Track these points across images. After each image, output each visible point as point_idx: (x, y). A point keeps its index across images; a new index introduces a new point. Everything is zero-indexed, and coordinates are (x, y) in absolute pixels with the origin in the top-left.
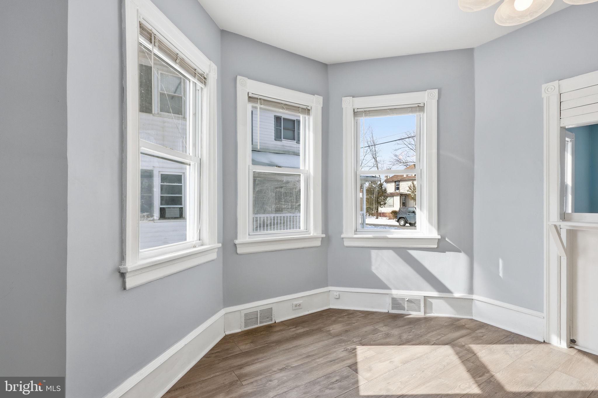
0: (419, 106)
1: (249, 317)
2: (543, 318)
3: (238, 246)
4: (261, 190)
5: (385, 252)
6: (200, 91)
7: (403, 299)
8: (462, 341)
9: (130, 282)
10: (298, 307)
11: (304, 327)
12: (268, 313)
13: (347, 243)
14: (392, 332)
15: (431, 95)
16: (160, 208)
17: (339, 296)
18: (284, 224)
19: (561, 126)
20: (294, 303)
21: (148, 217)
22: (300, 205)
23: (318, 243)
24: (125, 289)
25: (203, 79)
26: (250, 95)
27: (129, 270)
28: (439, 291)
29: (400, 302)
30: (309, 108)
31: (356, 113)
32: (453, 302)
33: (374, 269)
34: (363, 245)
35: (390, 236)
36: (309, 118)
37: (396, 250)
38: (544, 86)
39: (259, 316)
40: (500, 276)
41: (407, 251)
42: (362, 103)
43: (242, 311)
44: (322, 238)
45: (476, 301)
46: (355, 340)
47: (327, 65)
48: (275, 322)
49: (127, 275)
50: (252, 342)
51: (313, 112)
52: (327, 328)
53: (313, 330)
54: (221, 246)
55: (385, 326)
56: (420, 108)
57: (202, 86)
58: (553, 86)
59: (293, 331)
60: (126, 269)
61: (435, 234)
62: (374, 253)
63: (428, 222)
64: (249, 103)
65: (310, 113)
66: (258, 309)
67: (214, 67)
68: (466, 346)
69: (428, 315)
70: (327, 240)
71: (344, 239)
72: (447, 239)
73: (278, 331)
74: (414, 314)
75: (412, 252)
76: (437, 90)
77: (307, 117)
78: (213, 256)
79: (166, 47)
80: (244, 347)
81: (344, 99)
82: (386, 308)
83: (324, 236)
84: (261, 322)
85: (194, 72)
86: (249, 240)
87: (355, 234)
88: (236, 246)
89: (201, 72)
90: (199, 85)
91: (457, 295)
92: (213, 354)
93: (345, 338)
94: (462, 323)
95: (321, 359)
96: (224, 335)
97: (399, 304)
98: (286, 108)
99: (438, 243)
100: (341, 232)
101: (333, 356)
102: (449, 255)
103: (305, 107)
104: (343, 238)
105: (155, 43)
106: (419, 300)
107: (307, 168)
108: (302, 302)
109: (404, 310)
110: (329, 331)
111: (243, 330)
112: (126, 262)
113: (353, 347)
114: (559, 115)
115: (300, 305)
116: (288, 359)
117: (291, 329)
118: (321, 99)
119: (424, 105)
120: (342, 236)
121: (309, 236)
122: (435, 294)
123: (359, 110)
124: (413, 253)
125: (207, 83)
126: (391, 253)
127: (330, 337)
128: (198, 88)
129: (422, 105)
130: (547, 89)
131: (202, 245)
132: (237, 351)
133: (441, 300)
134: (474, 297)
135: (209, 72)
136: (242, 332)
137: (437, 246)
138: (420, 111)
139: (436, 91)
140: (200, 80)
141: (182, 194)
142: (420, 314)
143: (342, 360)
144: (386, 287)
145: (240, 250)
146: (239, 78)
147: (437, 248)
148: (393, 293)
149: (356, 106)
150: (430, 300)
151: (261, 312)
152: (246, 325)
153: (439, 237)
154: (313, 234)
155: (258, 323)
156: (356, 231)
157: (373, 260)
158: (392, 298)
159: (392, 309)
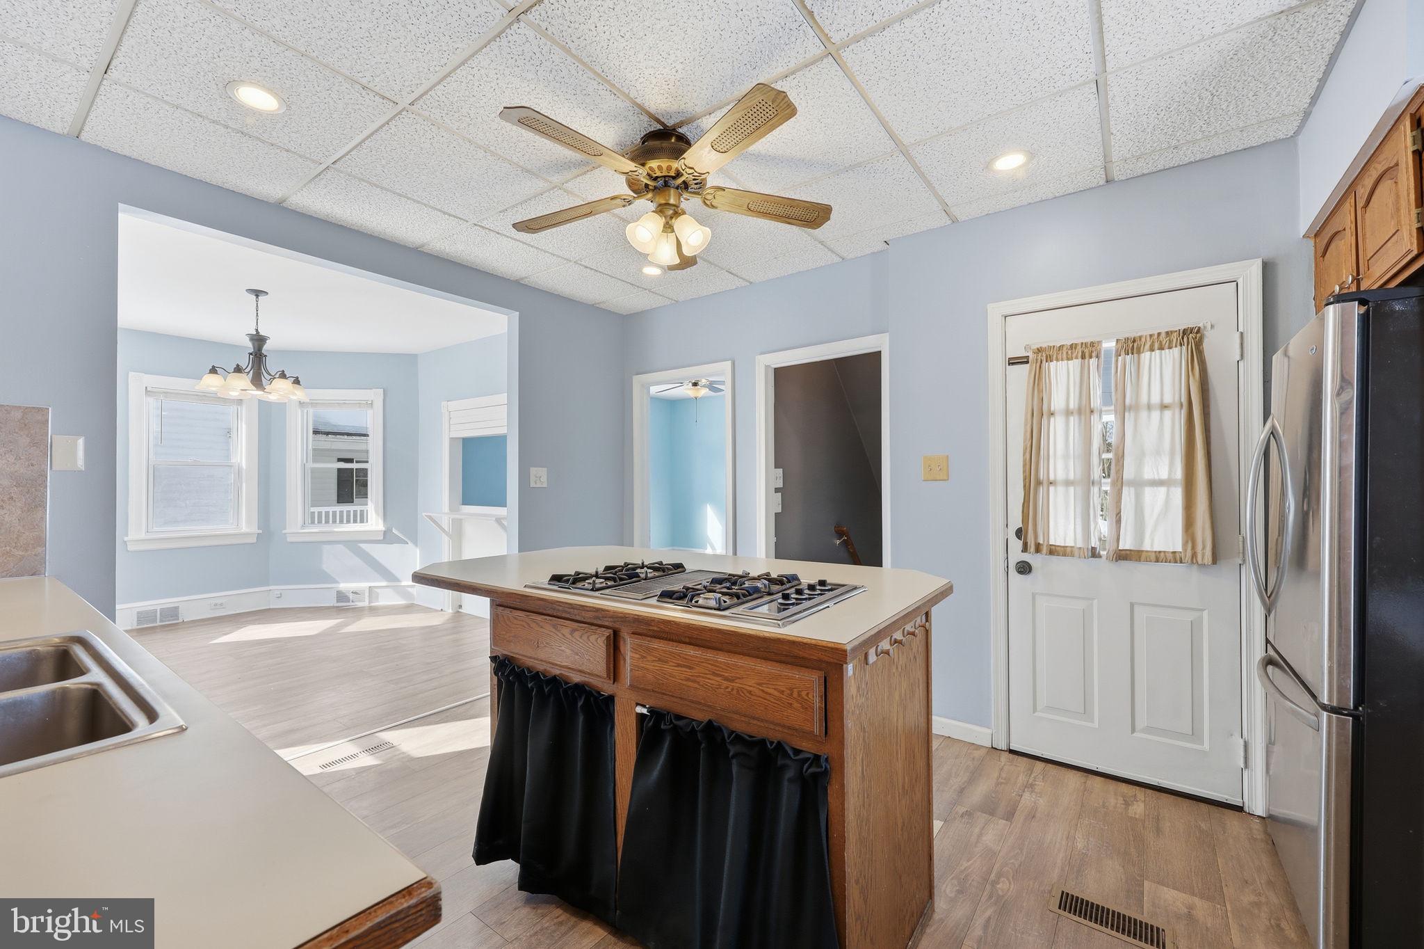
1: (144, 616)
5: (336, 546)
7: (348, 592)
10: (219, 606)
12: (172, 611)
13: (289, 539)
15: (378, 394)
17: (281, 594)
19: (453, 437)
20: (212, 602)
23: (253, 540)
28: (388, 581)
29: (346, 595)
34: (309, 540)
37: (345, 543)
38: (438, 405)
39: (158, 615)
41: (359, 547)
43: (133, 609)
44: (257, 534)
48: (184, 620)
56: (368, 405)
58: (446, 405)
61: (381, 527)
62: (326, 548)
64: (147, 397)
66: (158, 608)
69: (373, 604)
70: (264, 536)
71: (287, 534)
72: (394, 531)
74: (360, 604)
75: (363, 546)
83: (261, 531)
84: (161, 622)
87: (302, 529)
91: (404, 583)
97: (345, 597)
99: (384, 535)
100: (285, 528)
102: (396, 546)
104: (285, 534)
106: (364, 592)
108: (225, 601)
109: (349, 601)
111: (134, 628)
115: (221, 605)
119: (372, 401)
120: (285, 532)
121: (243, 532)
122: (382, 583)
126: (341, 547)
130: (440, 408)
133: (388, 589)
137: (383, 538)
139: (380, 390)
142: (366, 604)
144: (334, 582)
145: (130, 548)
148: (339, 586)
150: (376, 590)
151: (162, 610)
152: (139, 621)
153: (384, 529)
154: (244, 528)
155: (158, 620)
156: (303, 526)
157: (324, 556)
158: (337, 592)
159: (337, 602)
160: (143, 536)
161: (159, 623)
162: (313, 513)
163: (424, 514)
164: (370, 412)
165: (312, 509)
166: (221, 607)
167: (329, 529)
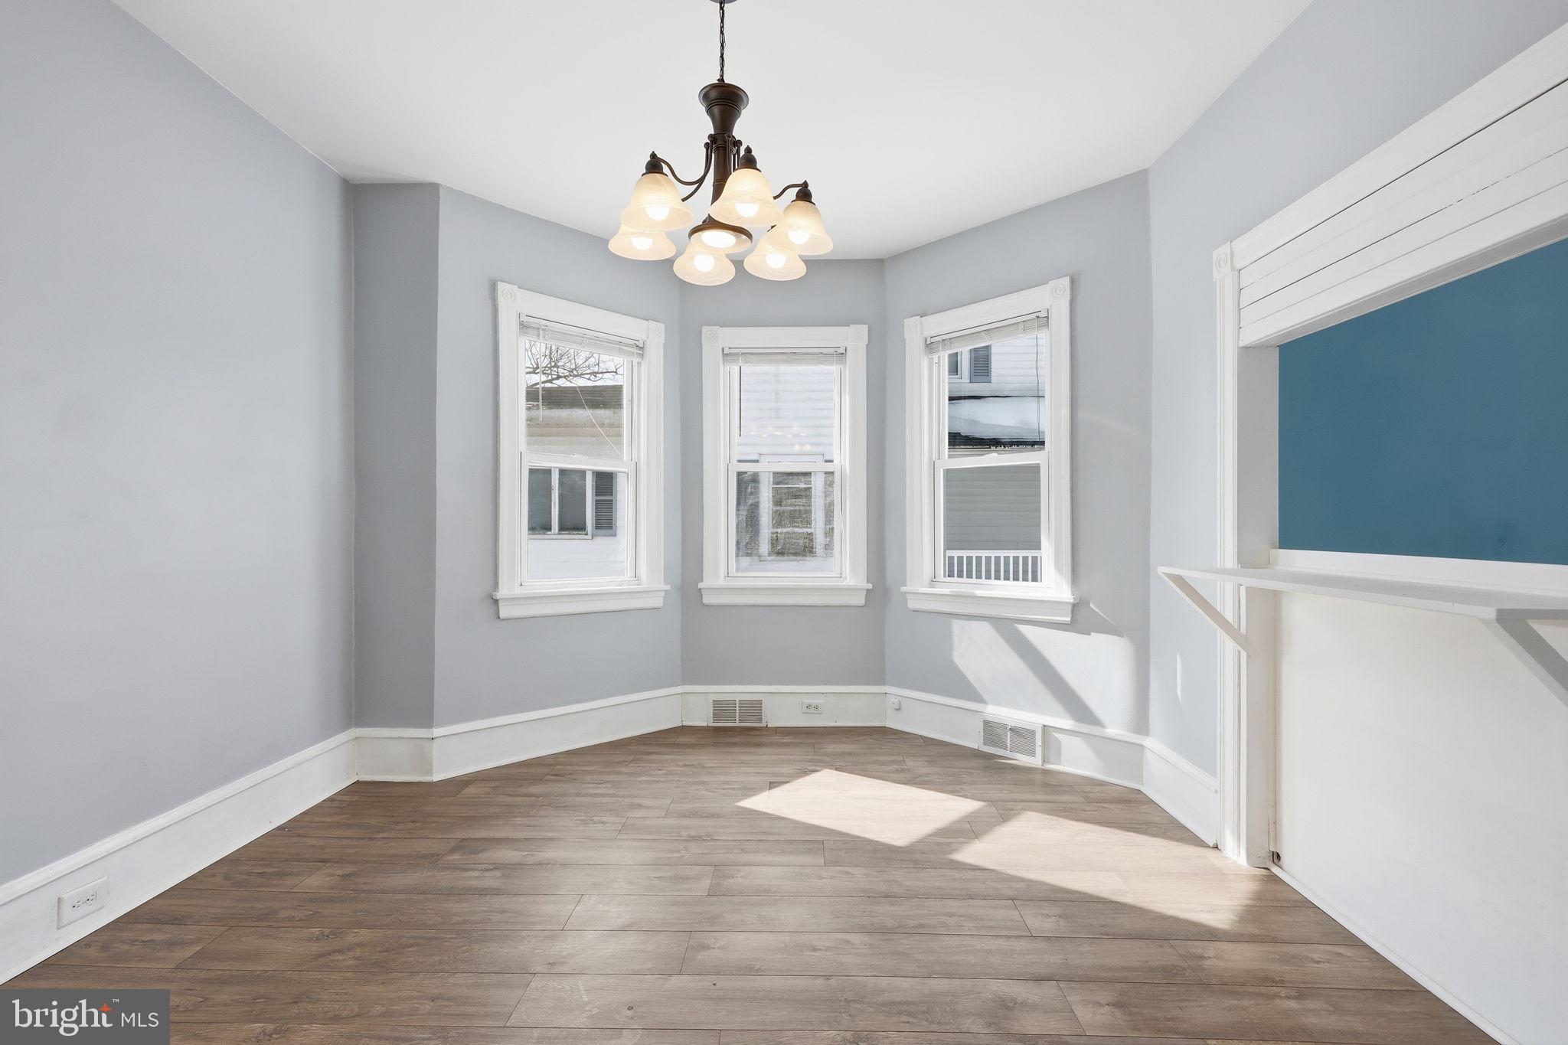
0: (1038, 317)
1: (721, 708)
2: (1214, 789)
3: (703, 592)
5: (975, 624)
7: (1005, 726)
9: (507, 611)
10: (813, 709)
11: (795, 739)
12: (754, 708)
13: (913, 604)
14: (921, 769)
15: (1059, 289)
17: (901, 705)
19: (1239, 344)
20: (804, 701)
23: (860, 600)
24: (498, 617)
26: (725, 353)
27: (503, 598)
28: (1076, 718)
29: (999, 731)
32: (1103, 745)
33: (956, 657)
34: (936, 608)
37: (994, 622)
38: (1215, 254)
39: (737, 709)
41: (1016, 629)
42: (938, 324)
43: (710, 694)
44: (867, 590)
45: (1150, 753)
46: (839, 763)
47: (882, 260)
48: (767, 725)
49: (502, 602)
53: (802, 743)
56: (1040, 321)
58: (1225, 253)
60: (500, 595)
61: (1066, 594)
62: (957, 625)
63: (1053, 567)
64: (723, 363)
65: (844, 360)
66: (737, 697)
67: (659, 329)
69: (1050, 766)
70: (876, 595)
71: (907, 595)
72: (1091, 605)
74: (1022, 760)
75: (1024, 629)
76: (1067, 279)
78: (658, 602)
81: (907, 321)
82: (974, 741)
83: (870, 586)
84: (740, 722)
86: (727, 583)
87: (931, 586)
91: (1111, 731)
96: (680, 723)
97: (998, 734)
99: (1072, 612)
100: (903, 582)
102: (1097, 639)
104: (905, 593)
106: (1033, 733)
108: (821, 701)
109: (1005, 748)
111: (708, 724)
112: (499, 588)
114: (1238, 320)
115: (816, 707)
118: (865, 329)
119: (1048, 313)
120: (905, 589)
121: (842, 585)
122: (1067, 723)
123: (933, 340)
124: (1026, 630)
126: (986, 627)
129: (1044, 313)
130: (1220, 261)
131: (639, 584)
133: (1079, 738)
134: (1149, 742)
135: (648, 337)
136: (707, 727)
137: (1069, 619)
138: (1041, 327)
139: (1066, 281)
142: (1035, 761)
144: (980, 700)
145: (706, 600)
146: (705, 329)
147: (1071, 623)
148: (987, 711)
149: (929, 333)
150: (1056, 735)
151: (742, 702)
152: (717, 716)
153: (1074, 599)
154: (849, 581)
155: (737, 719)
156: (933, 581)
157: (955, 639)
158: (984, 721)
159: (985, 744)
160: (721, 582)
161: (737, 724)
162: (951, 558)
163: (1161, 570)
164: (1043, 335)
165: (950, 553)
166: (815, 712)
167: (970, 591)
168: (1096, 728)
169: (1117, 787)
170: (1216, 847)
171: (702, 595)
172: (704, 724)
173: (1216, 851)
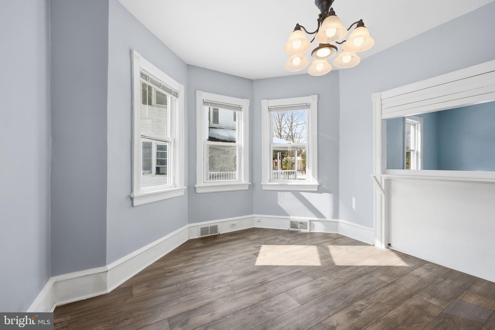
1: (204, 230)
2: (373, 231)
3: (197, 188)
4: (212, 156)
5: (285, 193)
6: (174, 101)
7: (297, 222)
8: (324, 244)
9: (136, 203)
10: (233, 225)
11: (235, 236)
12: (215, 228)
13: (264, 188)
14: (286, 239)
15: (314, 98)
16: (156, 167)
17: (260, 220)
18: (225, 176)
19: (382, 118)
20: (231, 223)
21: (149, 173)
22: (236, 165)
23: (247, 188)
24: (133, 206)
25: (176, 95)
26: (204, 101)
27: (135, 197)
28: (318, 217)
30: (241, 107)
31: (270, 109)
32: (326, 223)
33: (279, 203)
34: (273, 189)
35: (289, 184)
36: (241, 113)
37: (293, 192)
38: (373, 95)
39: (209, 230)
40: (353, 208)
41: (300, 193)
42: (273, 103)
43: (199, 226)
44: (249, 185)
45: (340, 223)
46: (262, 242)
47: (253, 80)
48: (219, 234)
49: (134, 199)
50: (204, 243)
51: (243, 109)
52: (249, 237)
53: (240, 238)
54: (186, 188)
55: (283, 236)
56: (307, 106)
57: (175, 98)
58: (377, 95)
59: (229, 238)
60: (134, 196)
61: (316, 183)
62: (279, 193)
63: (312, 176)
64: (204, 105)
65: (242, 109)
66: (209, 226)
67: (183, 87)
68: (326, 247)
69: (312, 231)
70: (252, 186)
72: (323, 186)
73: (220, 238)
74: (303, 231)
75: (302, 194)
76: (317, 95)
77: (240, 112)
78: (182, 193)
79: (155, 81)
80: (198, 245)
81: (262, 100)
82: (287, 227)
83: (250, 183)
85: (170, 92)
86: (203, 185)
87: (270, 182)
88: (196, 189)
89: (174, 91)
90: (174, 98)
91: (328, 219)
92: (181, 247)
93: (257, 242)
94: (330, 236)
95: (239, 251)
96: (188, 239)
97: (295, 225)
98: (227, 107)
99: (318, 188)
100: (261, 182)
101: (246, 250)
102: (324, 195)
103: (238, 106)
104: (262, 185)
105: (148, 80)
106: (306, 223)
107: (240, 143)
108: (236, 223)
109: (298, 228)
110: (250, 238)
111: (199, 237)
112: (133, 192)
113: (260, 245)
114: (381, 112)
116: (221, 250)
117: (228, 237)
118: (248, 101)
119: (310, 104)
120: (261, 184)
121: (241, 184)
122: (316, 219)
123: (271, 107)
124: (303, 194)
125: (178, 97)
126: (290, 193)
127: (249, 241)
128: (173, 99)
129: (308, 104)
130: (375, 97)
131: (175, 187)
132: (194, 246)
133: (319, 222)
134: (340, 220)
135: (179, 90)
136: (199, 238)
138: (307, 108)
140: (174, 95)
141: (167, 158)
142: (308, 231)
143: (252, 251)
144: (288, 215)
145: (198, 191)
146: (197, 91)
147: (317, 191)
148: (291, 218)
149: (269, 105)
150: (313, 222)
151: (211, 227)
152: (202, 234)
153: (318, 184)
154: (243, 182)
155: (209, 234)
157: (279, 198)
158: (291, 221)
159: (291, 228)
160: (202, 185)
161: (209, 235)
164: (308, 111)
166: (234, 226)
167: (286, 183)
168: (324, 219)
169: (333, 234)
170: (374, 245)
171: (196, 190)
172: (197, 237)
173: (374, 246)
